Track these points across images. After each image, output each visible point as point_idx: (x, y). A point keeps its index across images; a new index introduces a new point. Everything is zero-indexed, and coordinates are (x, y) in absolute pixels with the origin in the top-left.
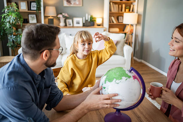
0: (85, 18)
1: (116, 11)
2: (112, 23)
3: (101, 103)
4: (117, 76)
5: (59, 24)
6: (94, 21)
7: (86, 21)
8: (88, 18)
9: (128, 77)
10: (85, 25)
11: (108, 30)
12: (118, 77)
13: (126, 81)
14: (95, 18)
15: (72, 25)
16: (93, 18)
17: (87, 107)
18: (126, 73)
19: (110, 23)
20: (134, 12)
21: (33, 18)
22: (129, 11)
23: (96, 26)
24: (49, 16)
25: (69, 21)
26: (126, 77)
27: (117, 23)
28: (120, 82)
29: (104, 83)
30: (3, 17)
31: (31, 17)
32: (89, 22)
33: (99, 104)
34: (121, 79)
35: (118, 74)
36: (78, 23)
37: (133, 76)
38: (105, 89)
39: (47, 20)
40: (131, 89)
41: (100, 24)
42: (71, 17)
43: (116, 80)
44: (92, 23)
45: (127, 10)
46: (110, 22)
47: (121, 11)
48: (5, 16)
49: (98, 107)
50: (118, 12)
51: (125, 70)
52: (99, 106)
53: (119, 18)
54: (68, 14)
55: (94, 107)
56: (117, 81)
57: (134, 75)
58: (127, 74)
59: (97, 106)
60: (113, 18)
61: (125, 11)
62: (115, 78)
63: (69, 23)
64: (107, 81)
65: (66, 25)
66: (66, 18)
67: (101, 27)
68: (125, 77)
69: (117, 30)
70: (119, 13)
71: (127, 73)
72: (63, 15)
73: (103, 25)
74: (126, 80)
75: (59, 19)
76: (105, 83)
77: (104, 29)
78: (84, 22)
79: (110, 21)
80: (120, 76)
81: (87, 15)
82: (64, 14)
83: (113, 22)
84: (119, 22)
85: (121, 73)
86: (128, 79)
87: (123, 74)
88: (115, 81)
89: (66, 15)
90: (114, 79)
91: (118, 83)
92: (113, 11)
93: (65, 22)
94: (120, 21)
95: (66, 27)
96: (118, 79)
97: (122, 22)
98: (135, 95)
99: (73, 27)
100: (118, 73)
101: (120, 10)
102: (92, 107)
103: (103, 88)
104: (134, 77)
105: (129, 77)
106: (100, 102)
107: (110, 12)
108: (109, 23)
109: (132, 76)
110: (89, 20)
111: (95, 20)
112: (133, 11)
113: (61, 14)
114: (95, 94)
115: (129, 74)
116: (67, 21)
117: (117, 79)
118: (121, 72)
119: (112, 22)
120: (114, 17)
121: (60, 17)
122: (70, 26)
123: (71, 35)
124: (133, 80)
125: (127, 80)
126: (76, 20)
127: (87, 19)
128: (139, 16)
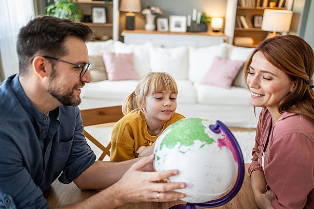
0: (192, 18)
1: (251, 5)
2: (240, 28)
3: (145, 190)
4: (185, 137)
5: (144, 26)
6: (208, 24)
7: (193, 22)
8: (196, 16)
9: (206, 141)
10: (191, 29)
11: (231, 41)
12: (185, 139)
13: (201, 149)
14: (210, 18)
15: (166, 29)
16: (206, 18)
17: (121, 194)
18: (204, 131)
19: (237, 29)
20: (286, 9)
21: (100, 14)
22: (277, 5)
23: (210, 32)
24: (128, 12)
25: (162, 22)
26: (203, 141)
27: (249, 27)
28: (189, 150)
29: (159, 148)
30: (48, 10)
31: (97, 12)
32: (198, 25)
33: (143, 190)
34: (192, 143)
35: (187, 133)
36: (178, 25)
37: (220, 140)
38: (158, 161)
39: (124, 19)
40: (210, 168)
41: (218, 29)
42: (166, 15)
43: (181, 145)
44: (204, 26)
45: (272, 4)
46: (236, 25)
47: (261, 5)
48: (51, 10)
49: (140, 196)
50: (253, 8)
51: (203, 126)
52: (142, 195)
53: (256, 18)
54: (161, 10)
55: (134, 195)
56: (183, 148)
57: (222, 138)
58: (206, 135)
59: (138, 195)
60: (243, 19)
61: (268, 5)
62: (179, 141)
63: (161, 25)
64: (164, 145)
65: (156, 29)
66: (157, 16)
67: (220, 34)
68: (200, 139)
69: (249, 41)
70: (256, 9)
71: (206, 132)
72: (152, 11)
73: (223, 32)
74: (202, 146)
75: (144, 17)
76: (161, 149)
77: (226, 38)
78: (189, 24)
79: (238, 24)
80: (191, 138)
81: (195, 12)
82: (153, 9)
83: (243, 27)
84: (254, 27)
85: (195, 131)
86: (207, 146)
87: (198, 134)
88: (179, 148)
89: (158, 11)
90: (176, 143)
91: (184, 153)
92: (244, 5)
93: (155, 23)
94: (256, 25)
95: (156, 32)
96: (185, 143)
97: (260, 28)
98: (219, 180)
99: (169, 32)
100: (188, 130)
101: (258, 4)
102: (129, 195)
103: (156, 157)
104: (221, 143)
105: (211, 141)
106: (144, 188)
107: (239, 7)
108: (235, 27)
109: (216, 140)
110: (199, 21)
111: (209, 22)
112: (284, 6)
113: (149, 8)
114: (138, 170)
115: (212, 135)
116: (160, 21)
117: (183, 142)
118: (195, 129)
119: (240, 26)
120: (245, 17)
121: (146, 15)
122: (163, 30)
123: (163, 47)
124: (218, 148)
125: (204, 148)
126: (174, 19)
127: (194, 19)
128: (295, 15)
